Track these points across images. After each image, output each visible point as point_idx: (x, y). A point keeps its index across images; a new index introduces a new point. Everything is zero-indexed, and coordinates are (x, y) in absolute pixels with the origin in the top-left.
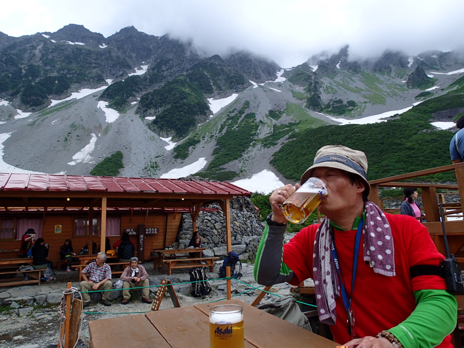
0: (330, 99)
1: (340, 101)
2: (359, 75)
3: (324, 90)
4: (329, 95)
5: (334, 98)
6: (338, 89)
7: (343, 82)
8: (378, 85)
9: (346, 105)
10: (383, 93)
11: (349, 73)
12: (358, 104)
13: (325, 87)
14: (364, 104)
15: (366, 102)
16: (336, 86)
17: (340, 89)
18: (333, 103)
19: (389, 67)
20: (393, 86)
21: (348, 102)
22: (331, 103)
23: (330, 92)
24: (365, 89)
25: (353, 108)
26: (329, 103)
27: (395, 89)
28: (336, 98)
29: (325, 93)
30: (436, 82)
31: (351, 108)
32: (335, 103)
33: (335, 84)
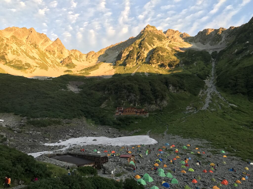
0: (14, 58)
1: (21, 61)
2: (37, 50)
3: (11, 51)
4: (14, 55)
5: (17, 59)
6: (21, 54)
7: (26, 51)
8: (46, 59)
9: (24, 65)
10: (48, 64)
11: (31, 47)
12: (32, 66)
13: (12, 50)
14: (36, 68)
15: (36, 67)
16: (20, 51)
17: (22, 54)
18: (16, 61)
19: (54, 51)
20: (55, 62)
21: (26, 63)
22: (14, 61)
23: (15, 54)
24: (38, 59)
25: (27, 67)
26: (13, 61)
27: (55, 64)
28: (18, 59)
29: (12, 54)
30: (76, 67)
31: (26, 67)
32: (17, 62)
33: (20, 50)
